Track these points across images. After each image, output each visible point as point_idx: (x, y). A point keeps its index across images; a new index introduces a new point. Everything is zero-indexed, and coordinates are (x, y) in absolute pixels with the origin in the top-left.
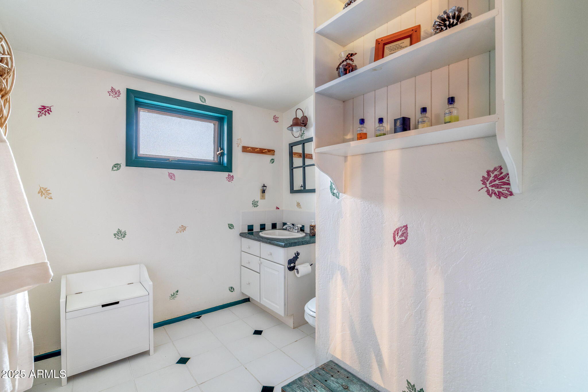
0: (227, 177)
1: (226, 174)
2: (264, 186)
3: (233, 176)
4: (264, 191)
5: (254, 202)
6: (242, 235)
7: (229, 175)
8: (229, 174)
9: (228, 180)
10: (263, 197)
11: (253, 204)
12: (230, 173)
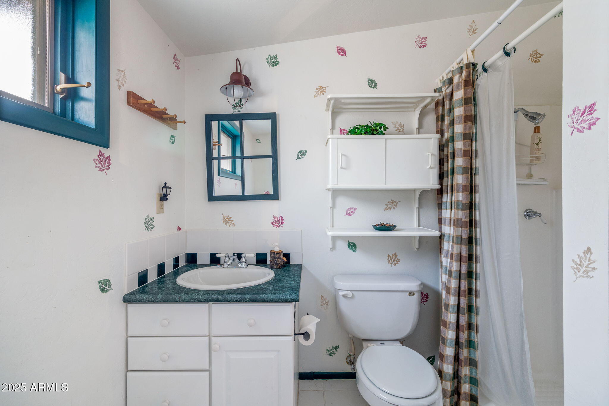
0: (97, 158)
1: (95, 150)
2: (165, 187)
3: (109, 157)
4: (164, 198)
5: (147, 221)
6: (128, 299)
7: (101, 154)
8: (100, 151)
9: (99, 167)
10: (161, 209)
11: (145, 223)
12: (103, 150)
